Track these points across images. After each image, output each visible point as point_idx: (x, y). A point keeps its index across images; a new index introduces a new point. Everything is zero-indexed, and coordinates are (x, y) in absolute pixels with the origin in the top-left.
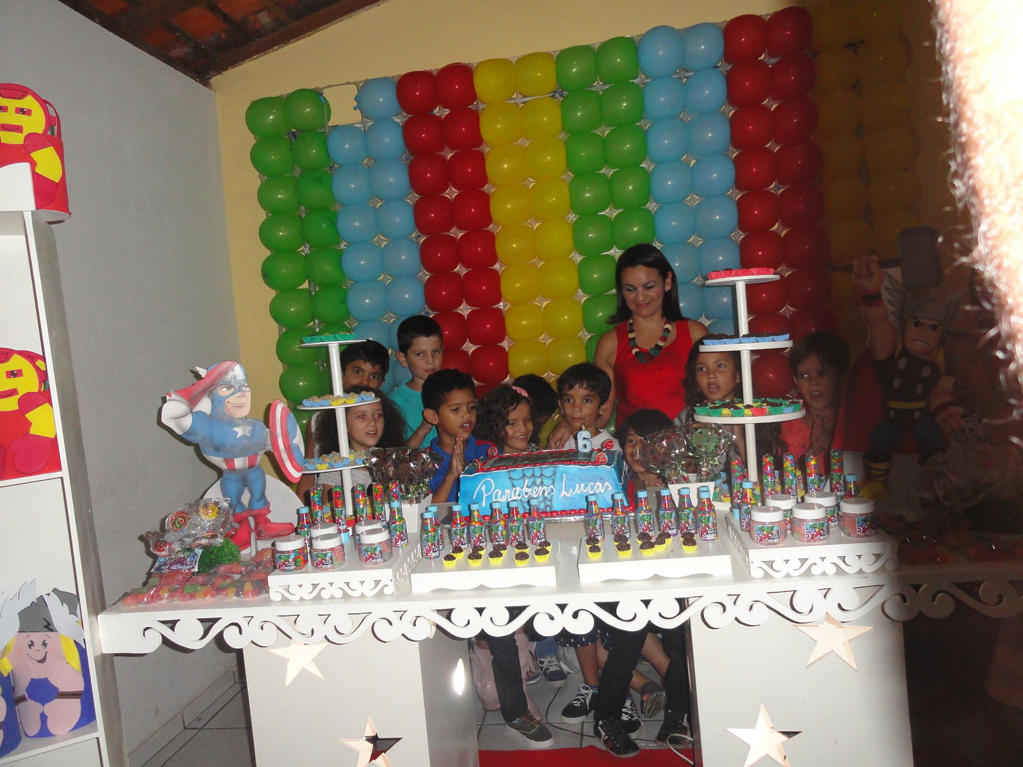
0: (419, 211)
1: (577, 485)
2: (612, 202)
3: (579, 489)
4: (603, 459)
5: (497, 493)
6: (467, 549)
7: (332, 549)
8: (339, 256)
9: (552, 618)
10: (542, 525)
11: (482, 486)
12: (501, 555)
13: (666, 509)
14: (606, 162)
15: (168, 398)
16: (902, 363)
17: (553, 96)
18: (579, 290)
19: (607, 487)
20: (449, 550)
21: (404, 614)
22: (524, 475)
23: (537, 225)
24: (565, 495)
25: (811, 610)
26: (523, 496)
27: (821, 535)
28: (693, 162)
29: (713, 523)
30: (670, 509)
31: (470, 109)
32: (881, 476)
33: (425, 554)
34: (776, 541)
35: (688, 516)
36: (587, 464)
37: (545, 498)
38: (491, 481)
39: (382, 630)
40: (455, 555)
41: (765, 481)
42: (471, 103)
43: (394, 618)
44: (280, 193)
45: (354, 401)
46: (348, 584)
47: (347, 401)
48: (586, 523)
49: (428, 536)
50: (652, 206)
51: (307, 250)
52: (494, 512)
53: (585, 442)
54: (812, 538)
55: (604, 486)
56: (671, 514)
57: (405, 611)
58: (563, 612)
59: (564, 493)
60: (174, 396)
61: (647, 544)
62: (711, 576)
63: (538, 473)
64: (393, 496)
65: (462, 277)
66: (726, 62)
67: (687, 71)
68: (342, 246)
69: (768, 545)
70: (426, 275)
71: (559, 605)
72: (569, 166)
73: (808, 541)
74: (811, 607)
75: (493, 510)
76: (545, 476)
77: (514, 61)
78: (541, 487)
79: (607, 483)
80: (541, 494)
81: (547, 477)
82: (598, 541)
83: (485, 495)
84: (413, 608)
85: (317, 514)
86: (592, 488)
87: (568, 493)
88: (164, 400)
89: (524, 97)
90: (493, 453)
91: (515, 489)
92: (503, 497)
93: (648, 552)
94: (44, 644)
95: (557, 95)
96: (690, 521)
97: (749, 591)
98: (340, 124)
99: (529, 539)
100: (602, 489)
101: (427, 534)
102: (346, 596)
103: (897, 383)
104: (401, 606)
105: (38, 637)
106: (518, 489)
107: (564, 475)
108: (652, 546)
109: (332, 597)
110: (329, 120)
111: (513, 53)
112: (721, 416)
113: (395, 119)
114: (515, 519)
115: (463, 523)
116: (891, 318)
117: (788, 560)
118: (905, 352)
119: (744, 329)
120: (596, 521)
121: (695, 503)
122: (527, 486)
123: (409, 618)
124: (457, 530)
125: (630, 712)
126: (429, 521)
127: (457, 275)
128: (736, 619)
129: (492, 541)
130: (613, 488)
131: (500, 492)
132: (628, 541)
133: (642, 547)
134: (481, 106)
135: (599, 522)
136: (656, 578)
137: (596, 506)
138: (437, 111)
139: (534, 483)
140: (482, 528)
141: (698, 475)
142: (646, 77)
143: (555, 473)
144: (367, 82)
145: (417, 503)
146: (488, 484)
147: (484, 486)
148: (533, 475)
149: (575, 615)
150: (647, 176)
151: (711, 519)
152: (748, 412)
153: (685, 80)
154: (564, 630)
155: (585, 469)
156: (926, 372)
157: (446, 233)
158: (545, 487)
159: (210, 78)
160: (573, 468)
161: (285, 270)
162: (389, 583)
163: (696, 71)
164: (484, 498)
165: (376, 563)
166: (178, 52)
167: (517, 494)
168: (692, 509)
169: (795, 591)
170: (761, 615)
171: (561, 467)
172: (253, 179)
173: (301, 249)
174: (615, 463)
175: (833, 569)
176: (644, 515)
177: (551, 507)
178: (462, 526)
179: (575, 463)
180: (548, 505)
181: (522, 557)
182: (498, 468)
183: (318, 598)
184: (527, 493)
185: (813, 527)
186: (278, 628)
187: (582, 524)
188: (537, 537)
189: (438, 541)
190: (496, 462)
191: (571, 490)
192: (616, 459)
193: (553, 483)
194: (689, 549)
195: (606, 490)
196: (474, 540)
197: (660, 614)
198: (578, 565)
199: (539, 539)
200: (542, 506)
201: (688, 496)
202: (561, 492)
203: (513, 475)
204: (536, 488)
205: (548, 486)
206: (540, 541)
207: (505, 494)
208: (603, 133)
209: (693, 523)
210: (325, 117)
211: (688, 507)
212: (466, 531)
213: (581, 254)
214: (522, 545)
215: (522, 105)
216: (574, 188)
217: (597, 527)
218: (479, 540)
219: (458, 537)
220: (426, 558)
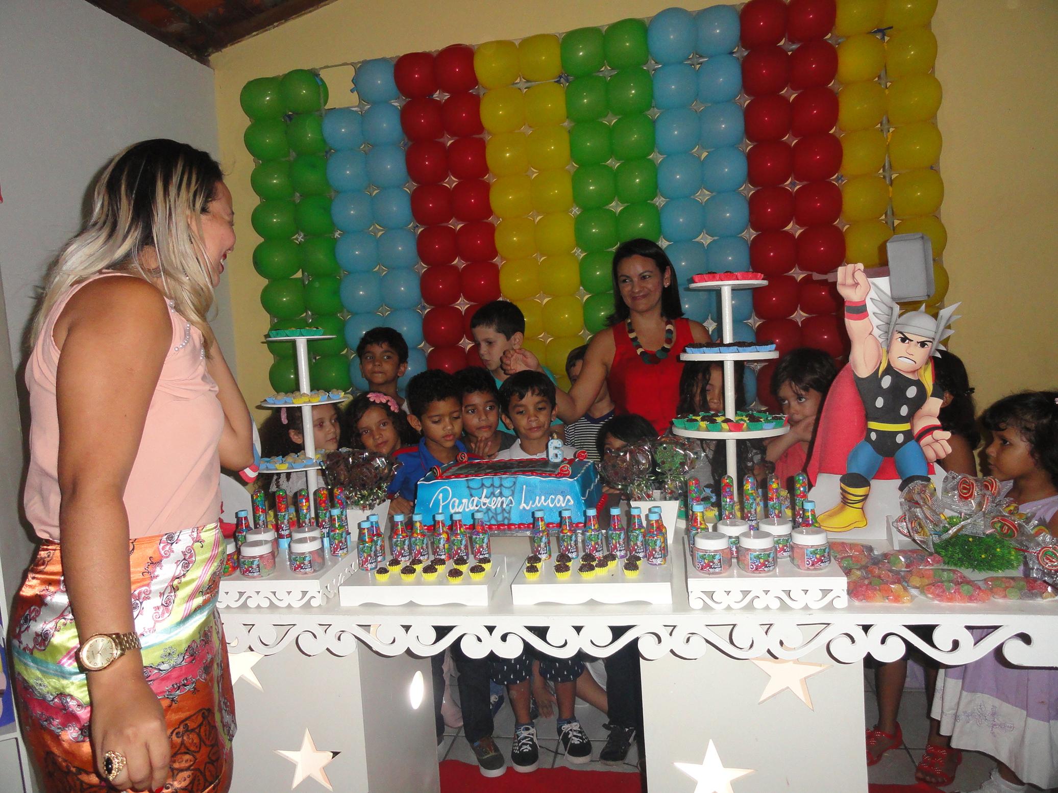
0: (416, 202)
1: (538, 498)
2: (617, 194)
3: (539, 503)
4: (566, 471)
5: (454, 502)
6: (405, 562)
7: (261, 557)
8: (333, 244)
9: (479, 640)
10: (486, 540)
11: (438, 495)
12: (436, 570)
13: (615, 529)
14: (612, 153)
16: (886, 382)
17: (558, 81)
18: (581, 288)
19: (569, 501)
20: (386, 564)
21: (328, 627)
22: (483, 485)
23: (539, 218)
24: (524, 507)
25: (752, 646)
26: (481, 507)
27: (766, 567)
28: (705, 154)
29: (660, 547)
30: (620, 530)
31: (471, 94)
32: (859, 501)
33: (362, 565)
34: (717, 570)
35: (637, 537)
36: (550, 476)
37: (504, 510)
38: (448, 490)
39: (306, 643)
40: (390, 568)
41: (723, 503)
42: (473, 87)
43: (319, 631)
44: (275, 179)
45: (321, 399)
46: (274, 593)
47: (311, 400)
48: (532, 540)
49: (364, 547)
50: (660, 201)
51: (300, 238)
52: (437, 524)
53: (556, 451)
54: (756, 569)
55: (564, 499)
56: (619, 535)
57: (330, 625)
58: (491, 634)
59: (523, 505)
61: (588, 564)
62: (649, 604)
63: (497, 483)
64: (338, 502)
65: (460, 270)
66: (743, 47)
67: (701, 57)
68: (337, 235)
69: (709, 574)
70: (423, 268)
71: (487, 627)
72: (573, 156)
73: (753, 572)
74: (751, 643)
75: (436, 523)
76: (504, 487)
77: (517, 44)
78: (499, 498)
79: (569, 497)
80: (499, 506)
81: (506, 488)
82: (539, 560)
83: (442, 504)
84: (338, 622)
85: (259, 517)
86: (553, 501)
89: (528, 81)
90: (462, 458)
91: (473, 498)
92: (460, 507)
93: (586, 575)
95: (562, 80)
96: (639, 543)
97: (686, 623)
98: (337, 107)
99: (472, 554)
100: (563, 503)
101: (363, 544)
102: (272, 606)
103: (880, 402)
104: (326, 619)
106: (476, 499)
107: (524, 486)
108: (591, 568)
109: (259, 607)
110: (326, 103)
111: (516, 34)
112: (698, 430)
113: (393, 102)
114: (459, 532)
115: (404, 534)
116: (877, 332)
117: (730, 592)
118: (889, 370)
119: (728, 338)
120: (541, 539)
121: (644, 524)
122: (486, 497)
123: (333, 632)
124: (398, 541)
126: (366, 531)
127: (455, 268)
128: (672, 651)
129: (434, 553)
130: (574, 502)
131: (457, 501)
132: (570, 561)
133: (581, 569)
134: (482, 92)
135: (544, 539)
136: (592, 603)
137: (543, 523)
138: (436, 96)
139: (493, 494)
140: (423, 541)
141: (662, 493)
142: (656, 63)
143: (515, 483)
144: (365, 63)
145: (370, 509)
146: (445, 492)
147: (441, 495)
148: (492, 485)
149: (504, 638)
150: (655, 169)
151: (658, 543)
152: (725, 426)
153: (698, 66)
154: (492, 653)
155: (544, 481)
156: (911, 392)
157: (445, 224)
158: (504, 498)
159: (209, 55)
160: (534, 479)
161: (277, 259)
162: (317, 595)
163: (711, 57)
164: (441, 507)
165: (306, 573)
166: (176, 27)
167: (475, 504)
168: (643, 530)
169: (735, 625)
170: (697, 648)
171: (522, 478)
172: (248, 163)
173: (294, 237)
174: (579, 475)
175: (776, 604)
176: (591, 534)
177: (509, 519)
178: (403, 537)
179: (537, 475)
180: (506, 517)
181: (455, 573)
182: (458, 476)
183: (244, 606)
184: (484, 504)
185: (758, 557)
187: (528, 540)
188: (479, 552)
189: (376, 551)
190: (460, 469)
191: (531, 502)
192: (583, 471)
193: (513, 495)
194: (630, 574)
195: (567, 504)
196: (415, 553)
197: (592, 642)
198: (512, 585)
199: (481, 554)
200: (500, 518)
201: (639, 516)
202: (520, 504)
203: (472, 484)
204: (495, 498)
205: (507, 497)
206: (481, 557)
207: (462, 503)
208: (610, 122)
209: (642, 545)
210: (322, 101)
211: (638, 528)
212: (407, 542)
213: (583, 250)
214: (461, 561)
215: (525, 90)
216: (577, 181)
217: (542, 545)
218: (419, 552)
219: (399, 548)
220: (363, 570)
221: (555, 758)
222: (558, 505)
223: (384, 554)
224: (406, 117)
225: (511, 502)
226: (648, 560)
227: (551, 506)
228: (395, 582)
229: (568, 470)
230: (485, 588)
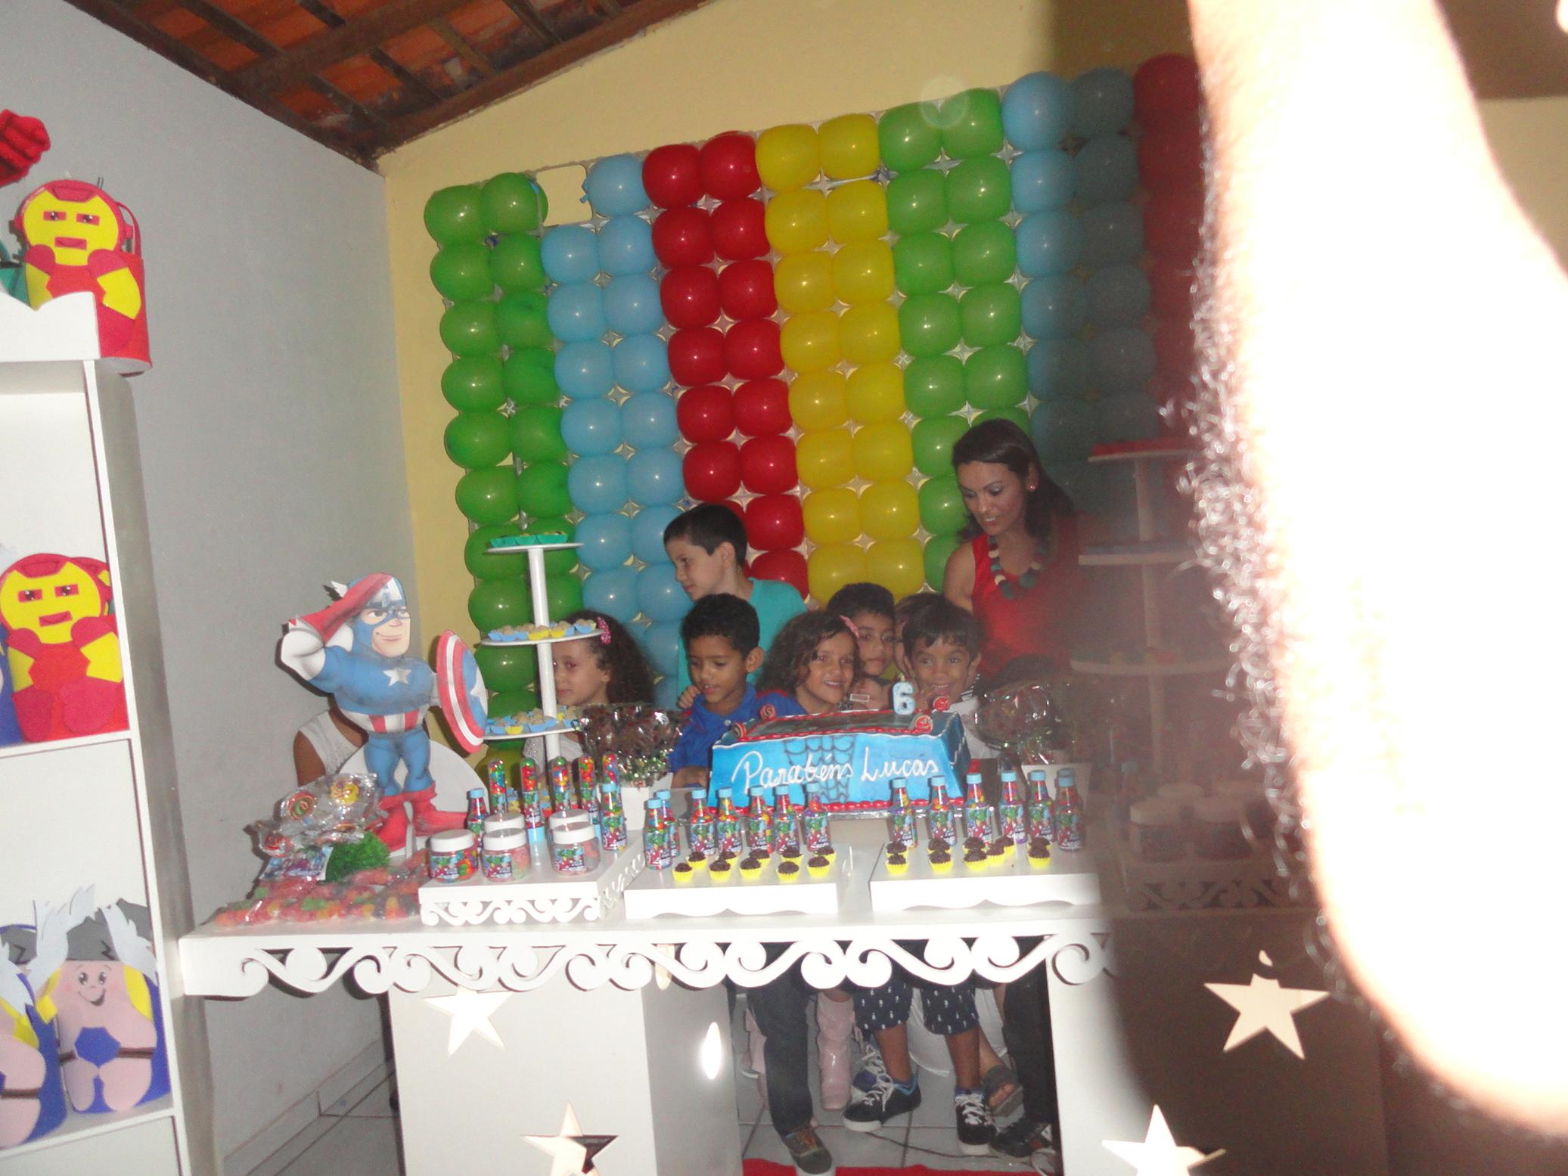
0: (676, 351)
1: (886, 764)
2: (962, 334)
3: (889, 771)
4: (925, 725)
5: (767, 773)
6: (711, 855)
7: (512, 852)
8: (557, 419)
9: (828, 961)
10: (824, 823)
11: (744, 763)
12: (758, 865)
13: (1009, 803)
14: (955, 277)
15: (291, 626)
17: (875, 179)
18: (914, 469)
19: (931, 768)
20: (686, 859)
21: (612, 949)
22: (807, 748)
23: (852, 371)
24: (867, 780)
26: (805, 779)
30: (1014, 802)
31: (752, 200)
33: (650, 862)
34: (1166, 853)
35: (1042, 812)
36: (902, 733)
37: (838, 783)
38: (757, 756)
39: (581, 972)
40: (691, 864)
42: (753, 189)
43: (598, 955)
44: (474, 327)
45: (564, 634)
46: (532, 902)
47: (553, 634)
48: (890, 822)
49: (654, 835)
50: (1025, 342)
51: (510, 410)
52: (753, 802)
53: (905, 699)
55: (925, 765)
56: (1016, 810)
57: (614, 945)
58: (845, 953)
59: (866, 775)
60: (299, 624)
61: (976, 851)
62: (1069, 904)
63: (827, 745)
64: (609, 775)
65: (739, 449)
68: (562, 403)
70: (686, 446)
71: (839, 942)
72: (899, 283)
75: (752, 799)
76: (838, 750)
77: (816, 127)
78: (831, 766)
79: (930, 762)
80: (831, 777)
81: (841, 751)
82: (904, 848)
83: (749, 777)
84: (627, 941)
85: (497, 798)
86: (908, 768)
87: (872, 776)
88: (286, 630)
89: (832, 179)
90: (767, 713)
91: (794, 767)
92: (775, 780)
93: (976, 867)
94: (102, 978)
95: (881, 176)
98: (560, 224)
99: (805, 843)
100: (924, 770)
101: (652, 832)
102: (530, 921)
104: (608, 937)
105: (93, 968)
106: (798, 768)
107: (867, 749)
108: (983, 857)
109: (510, 922)
110: (545, 217)
111: (815, 115)
112: (1110, 662)
113: (641, 214)
114: (785, 812)
115: (707, 818)
117: (1185, 884)
119: (1146, 533)
120: (903, 818)
121: (1052, 793)
122: (812, 765)
123: (619, 954)
124: (698, 827)
126: (655, 813)
127: (732, 446)
128: (1105, 970)
129: (750, 844)
130: (940, 769)
131: (771, 773)
132: (948, 848)
133: (967, 858)
134: (767, 196)
135: (908, 820)
136: (986, 905)
137: (906, 796)
138: (702, 203)
139: (822, 760)
140: (734, 826)
141: (1066, 752)
142: (1014, 149)
143: (853, 745)
144: (601, 162)
145: (647, 785)
146: (754, 760)
147: (747, 764)
148: (821, 748)
149: (863, 958)
150: (1018, 297)
151: (1074, 818)
152: (1148, 657)
154: (847, 980)
155: (897, 741)
157: (716, 384)
158: (838, 767)
159: (377, 158)
160: (881, 738)
161: (478, 439)
162: (592, 903)
164: (748, 781)
165: (575, 873)
166: (332, 120)
167: (796, 775)
168: (1049, 803)
171: (863, 737)
172: (435, 305)
173: (502, 408)
174: (944, 731)
176: (976, 811)
177: (847, 797)
178: (707, 821)
179: (884, 731)
180: (842, 794)
181: (788, 868)
182: (770, 737)
183: (490, 922)
184: (810, 775)
186: (433, 965)
187: (884, 825)
188: (816, 839)
189: (669, 843)
190: (770, 727)
191: (877, 771)
192: (948, 726)
193: (850, 761)
194: (1037, 863)
195: (928, 773)
196: (723, 843)
197: (990, 961)
198: (872, 883)
199: (818, 843)
200: (833, 794)
201: (1043, 783)
202: (861, 773)
203: (791, 747)
204: (824, 767)
205: (842, 765)
206: (818, 846)
207: (778, 775)
208: (950, 233)
209: (1049, 824)
210: (540, 214)
211: (1043, 800)
212: (711, 829)
213: (917, 415)
214: (792, 852)
215: (828, 192)
216: (905, 316)
217: (906, 827)
218: (730, 843)
219: (700, 837)
220: (651, 868)
221: (905, 1153)
222: (916, 774)
223: (678, 847)
224: (660, 234)
225: (849, 772)
226: (1060, 844)
227: (906, 775)
228: (700, 883)
229: (927, 724)
230: (832, 887)
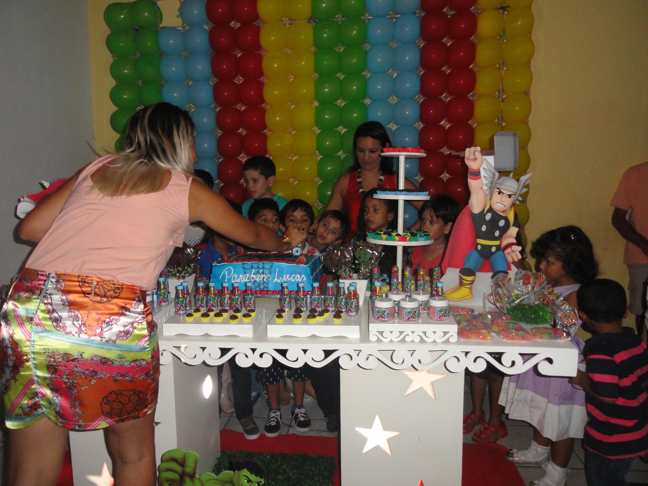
0: (217, 90)
1: (285, 276)
2: (341, 95)
3: (285, 279)
4: (302, 260)
5: (235, 276)
6: (203, 310)
9: (247, 356)
10: (253, 299)
11: (225, 272)
12: (222, 315)
13: (329, 295)
14: (340, 70)
15: (22, 199)
16: (488, 217)
17: (309, 22)
18: (317, 152)
19: (303, 278)
20: (192, 311)
22: (252, 267)
23: (293, 106)
24: (276, 282)
25: (403, 362)
26: (251, 280)
27: (413, 318)
28: (396, 75)
29: (355, 306)
30: (332, 295)
31: (254, 25)
32: (469, 284)
33: (177, 312)
34: (386, 319)
35: (342, 300)
36: (293, 263)
37: (264, 282)
38: (231, 269)
40: (194, 314)
41: (392, 282)
42: (255, 21)
44: (126, 69)
48: (280, 300)
49: (179, 301)
50: (367, 101)
52: (223, 289)
54: (408, 319)
55: (301, 277)
56: (332, 298)
58: (254, 353)
59: (276, 279)
60: (26, 199)
61: (313, 314)
62: (348, 338)
63: (261, 266)
65: (243, 136)
66: (422, 10)
67: (396, 14)
69: (381, 321)
70: (220, 133)
71: (252, 349)
72: (316, 70)
73: (406, 321)
75: (223, 288)
76: (265, 269)
78: (262, 275)
79: (303, 276)
80: (262, 280)
81: (266, 269)
82: (284, 311)
83: (227, 277)
86: (294, 278)
87: (279, 280)
88: (19, 201)
89: (290, 20)
90: (240, 251)
91: (246, 274)
92: (238, 279)
93: (311, 321)
95: (312, 21)
96: (343, 303)
97: (367, 348)
98: (168, 26)
99: (245, 307)
100: (300, 279)
101: (178, 299)
103: (484, 228)
106: (248, 275)
107: (277, 269)
108: (314, 317)
110: (161, 22)
112: (381, 239)
113: (205, 26)
114: (237, 294)
115: (203, 294)
116: (485, 188)
117: (393, 332)
118: (491, 210)
119: (401, 186)
120: (286, 299)
121: (347, 292)
122: (254, 274)
124: (199, 298)
125: (305, 416)
126: (180, 291)
127: (240, 134)
128: (358, 365)
129: (221, 306)
130: (307, 279)
131: (236, 276)
132: (302, 312)
133: (308, 317)
134: (261, 24)
135: (287, 299)
136: (314, 337)
137: (287, 290)
138: (232, 24)
139: (258, 272)
140: (215, 298)
141: (358, 275)
142: (369, 15)
143: (271, 267)
145: (183, 279)
146: (229, 270)
147: (227, 272)
148: (258, 267)
149: (261, 355)
150: (365, 81)
151: (354, 303)
152: (397, 238)
153: (394, 20)
154: (254, 364)
155: (290, 266)
156: (502, 223)
157: (234, 106)
158: (264, 275)
160: (283, 265)
163: (402, 15)
164: (226, 279)
167: (247, 278)
168: (345, 296)
169: (394, 351)
170: (372, 363)
171: (276, 263)
172: (107, 57)
174: (310, 263)
175: (417, 339)
176: (315, 298)
177: (267, 288)
178: (203, 296)
179: (285, 262)
180: (265, 287)
181: (233, 317)
182: (237, 261)
184: (253, 278)
185: (409, 312)
187: (278, 300)
188: (249, 305)
189: (186, 304)
190: (239, 257)
191: (281, 278)
192: (312, 261)
193: (270, 273)
194: (336, 321)
195: (302, 280)
196: (210, 305)
197: (312, 359)
198: (268, 325)
199: (250, 307)
200: (262, 287)
201: (344, 288)
202: (274, 279)
203: (246, 266)
204: (259, 275)
205: (266, 275)
206: (250, 309)
207: (239, 277)
208: (340, 50)
209: (345, 304)
210: (158, 22)
211: (343, 295)
212: (205, 299)
213: (319, 129)
214: (237, 311)
215: (288, 26)
216: (318, 84)
217: (286, 303)
218: (212, 305)
219: (200, 302)
220: (177, 314)
221: (289, 428)
222: (297, 280)
223: (190, 306)
224: (212, 36)
225: (269, 278)
226: (348, 313)
227: (293, 280)
228: (197, 322)
229: (303, 260)
230: (251, 327)
